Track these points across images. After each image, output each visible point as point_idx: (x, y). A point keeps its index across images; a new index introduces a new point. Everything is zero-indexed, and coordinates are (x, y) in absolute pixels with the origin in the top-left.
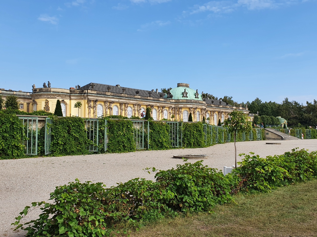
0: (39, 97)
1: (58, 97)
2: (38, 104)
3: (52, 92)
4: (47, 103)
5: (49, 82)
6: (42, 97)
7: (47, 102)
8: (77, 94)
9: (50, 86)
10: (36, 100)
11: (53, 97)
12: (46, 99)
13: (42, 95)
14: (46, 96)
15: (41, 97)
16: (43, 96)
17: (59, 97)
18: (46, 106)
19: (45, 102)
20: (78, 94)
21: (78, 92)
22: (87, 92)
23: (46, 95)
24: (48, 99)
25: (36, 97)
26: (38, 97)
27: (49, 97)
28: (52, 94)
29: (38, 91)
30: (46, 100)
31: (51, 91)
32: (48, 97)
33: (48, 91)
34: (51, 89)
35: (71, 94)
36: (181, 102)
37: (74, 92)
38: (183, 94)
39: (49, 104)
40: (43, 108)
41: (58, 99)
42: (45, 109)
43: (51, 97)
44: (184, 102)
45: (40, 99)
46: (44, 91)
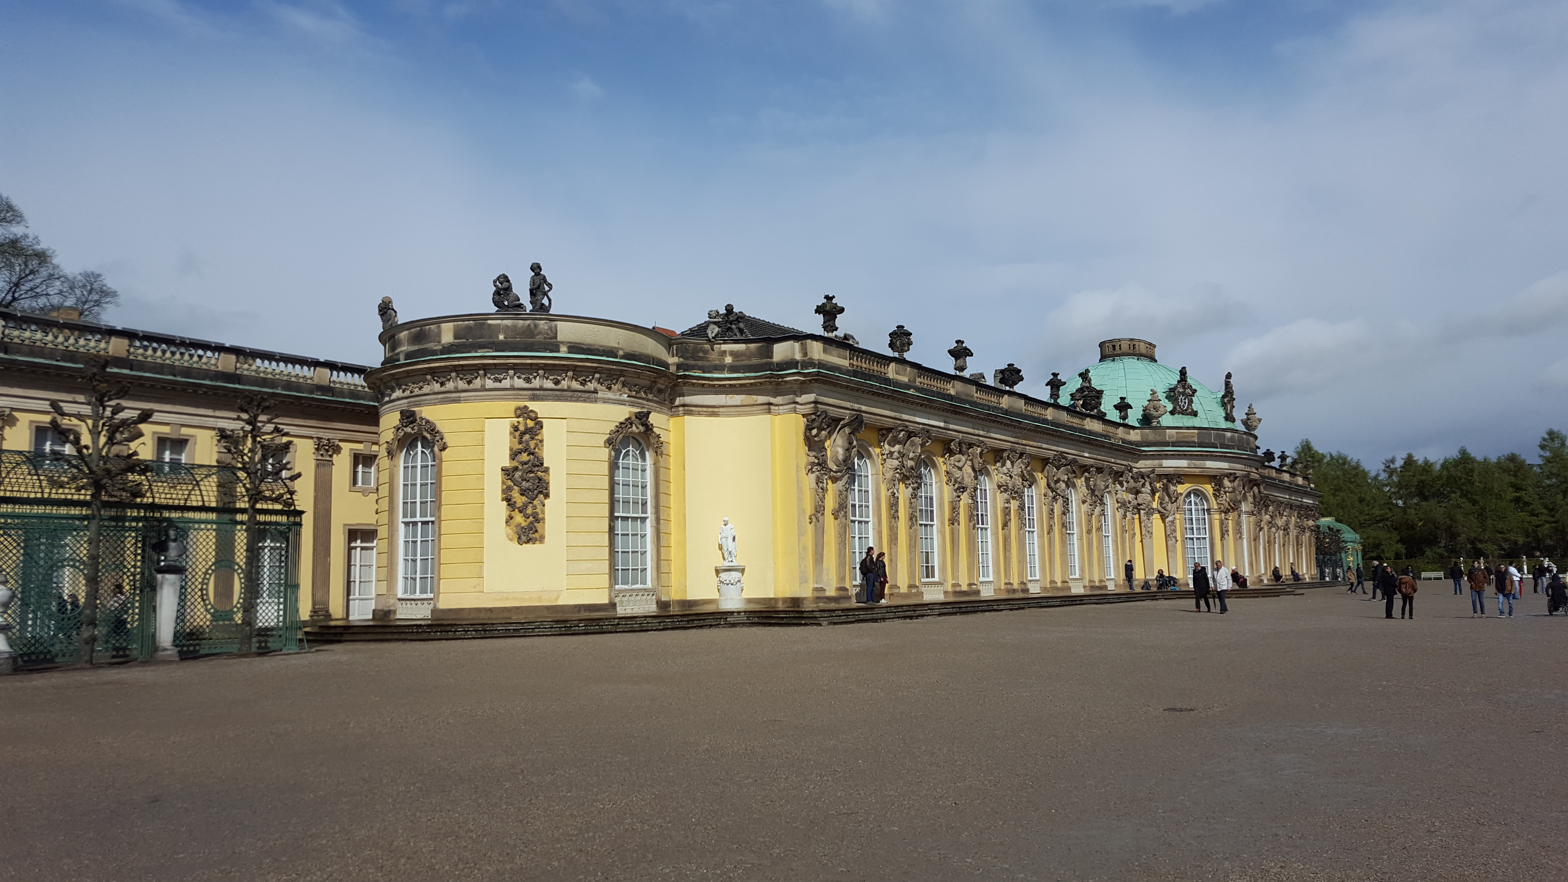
0: (462, 385)
1: (607, 385)
2: (448, 439)
3: (563, 349)
4: (527, 437)
5: (536, 268)
6: (483, 389)
7: (530, 423)
8: (720, 368)
9: (545, 301)
10: (428, 412)
11: (575, 385)
12: (522, 404)
13: (485, 367)
14: (517, 376)
15: (477, 383)
16: (497, 379)
17: (613, 386)
18: (524, 457)
19: (516, 428)
20: (733, 369)
22: (798, 357)
23: (523, 373)
24: (533, 406)
25: (426, 389)
26: (450, 385)
27: (548, 384)
28: (566, 367)
29: (449, 337)
30: (523, 412)
31: (560, 338)
32: (535, 383)
33: (539, 338)
34: (556, 326)
35: (687, 373)
36: (1174, 440)
37: (701, 355)
38: (1172, 394)
39: (541, 441)
40: (499, 476)
41: (606, 401)
42: (510, 483)
43: (559, 387)
44: (1191, 439)
45: (466, 400)
46: (501, 337)
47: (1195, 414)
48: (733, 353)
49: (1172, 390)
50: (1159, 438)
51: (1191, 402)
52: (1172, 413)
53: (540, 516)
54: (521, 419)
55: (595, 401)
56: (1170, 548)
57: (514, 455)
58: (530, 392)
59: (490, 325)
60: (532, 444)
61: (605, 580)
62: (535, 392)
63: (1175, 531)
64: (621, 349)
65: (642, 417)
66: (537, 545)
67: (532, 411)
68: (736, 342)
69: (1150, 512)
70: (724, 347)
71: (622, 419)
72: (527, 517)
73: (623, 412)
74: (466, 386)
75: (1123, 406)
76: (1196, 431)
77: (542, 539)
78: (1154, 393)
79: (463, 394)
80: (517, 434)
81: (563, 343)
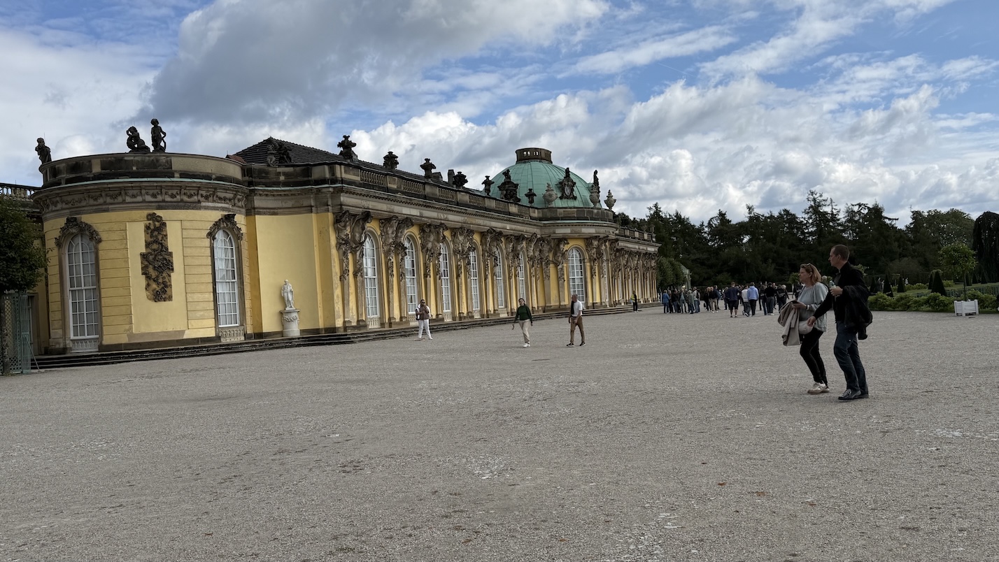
0: (109, 200)
1: (207, 198)
2: (103, 236)
3: (177, 175)
4: (156, 233)
5: (155, 122)
6: (124, 202)
7: (157, 224)
8: (277, 184)
9: (162, 144)
11: (186, 198)
12: (151, 212)
13: (125, 189)
14: (147, 194)
15: (120, 199)
16: (134, 196)
17: (211, 199)
18: (155, 246)
19: (147, 228)
20: (285, 184)
21: (282, 178)
22: (328, 176)
23: (151, 192)
24: (159, 213)
25: (84, 203)
26: (101, 201)
27: (168, 199)
28: (180, 187)
29: (97, 169)
30: (152, 217)
31: (174, 168)
32: (160, 198)
33: (160, 169)
34: (171, 160)
35: (256, 188)
36: (562, 216)
37: (264, 175)
38: (561, 186)
39: (166, 236)
40: (139, 259)
41: (207, 208)
42: (146, 263)
43: (175, 199)
44: (572, 215)
45: (113, 210)
46: (134, 168)
47: (575, 198)
48: (285, 174)
49: (560, 183)
50: (553, 215)
51: (572, 190)
52: (561, 198)
53: (168, 284)
54: (151, 222)
55: (200, 208)
56: (560, 286)
57: (148, 245)
58: (157, 204)
59: (126, 161)
60: (160, 237)
61: (212, 322)
62: (160, 204)
63: (563, 274)
64: (214, 174)
65: (229, 218)
66: (167, 303)
67: (159, 216)
68: (287, 166)
69: (547, 264)
70: (279, 170)
71: (217, 220)
72: (158, 284)
73: (216, 215)
74: (112, 201)
75: (531, 195)
76: (575, 210)
77: (170, 298)
78: (549, 185)
79: (110, 206)
80: (149, 231)
81: (176, 171)
